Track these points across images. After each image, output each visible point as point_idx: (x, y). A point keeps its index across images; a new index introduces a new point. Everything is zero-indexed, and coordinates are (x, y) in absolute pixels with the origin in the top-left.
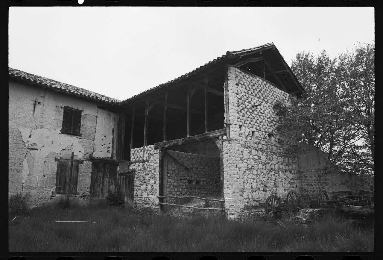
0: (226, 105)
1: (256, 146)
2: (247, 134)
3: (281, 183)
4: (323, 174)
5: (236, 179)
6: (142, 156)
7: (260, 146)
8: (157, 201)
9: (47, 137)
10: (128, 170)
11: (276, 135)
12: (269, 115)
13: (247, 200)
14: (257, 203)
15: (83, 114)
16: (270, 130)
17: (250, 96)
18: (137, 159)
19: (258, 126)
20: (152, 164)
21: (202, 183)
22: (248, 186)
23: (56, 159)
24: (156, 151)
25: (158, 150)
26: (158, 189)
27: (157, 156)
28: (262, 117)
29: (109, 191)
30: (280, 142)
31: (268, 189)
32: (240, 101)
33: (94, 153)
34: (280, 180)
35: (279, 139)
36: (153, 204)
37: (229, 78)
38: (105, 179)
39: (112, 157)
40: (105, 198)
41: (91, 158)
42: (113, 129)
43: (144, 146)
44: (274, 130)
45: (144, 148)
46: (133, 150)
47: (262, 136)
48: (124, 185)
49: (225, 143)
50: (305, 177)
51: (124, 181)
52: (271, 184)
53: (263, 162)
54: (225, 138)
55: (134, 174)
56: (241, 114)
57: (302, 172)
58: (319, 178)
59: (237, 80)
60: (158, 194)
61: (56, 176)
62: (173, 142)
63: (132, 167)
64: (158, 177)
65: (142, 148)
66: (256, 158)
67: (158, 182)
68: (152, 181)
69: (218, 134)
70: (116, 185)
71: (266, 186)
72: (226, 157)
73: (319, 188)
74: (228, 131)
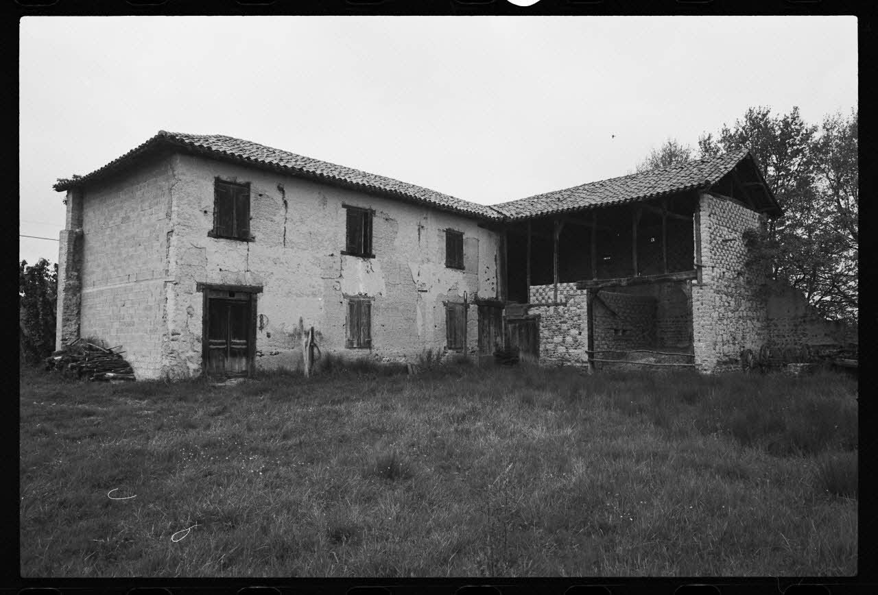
0: (697, 242)
1: (725, 290)
2: (718, 276)
3: (749, 334)
4: (801, 322)
5: (709, 331)
6: (552, 297)
7: (730, 290)
8: (585, 357)
9: (434, 274)
10: (525, 316)
11: (745, 273)
12: (738, 248)
13: (719, 355)
14: (727, 358)
15: (464, 237)
16: (739, 268)
17: (722, 228)
18: (543, 301)
19: (728, 265)
20: (571, 308)
21: (628, 332)
22: (719, 339)
23: (445, 304)
24: (579, 292)
25: (585, 291)
26: (586, 341)
27: (582, 298)
28: (732, 253)
29: (496, 345)
30: (749, 282)
31: (736, 342)
32: (713, 236)
33: (479, 293)
34: (748, 330)
35: (747, 278)
36: (577, 361)
37: (701, 209)
38: (491, 328)
39: (497, 298)
40: (492, 355)
41: (477, 301)
42: (496, 256)
43: (556, 284)
44: (743, 268)
45: (555, 286)
46: (533, 289)
47: (731, 277)
48: (517, 336)
49: (695, 289)
50: (776, 325)
51: (517, 332)
52: (739, 336)
53: (732, 308)
54: (694, 282)
55: (539, 321)
56: (713, 252)
57: (771, 320)
58: (794, 328)
59: (710, 210)
60: (586, 348)
61: (445, 326)
62: (610, 281)
63: (533, 312)
64: (585, 325)
65: (551, 286)
66: (726, 304)
67: (585, 333)
68: (574, 332)
69: (685, 277)
70: (501, 336)
71: (734, 338)
72: (696, 305)
73: (794, 340)
74: (699, 274)
